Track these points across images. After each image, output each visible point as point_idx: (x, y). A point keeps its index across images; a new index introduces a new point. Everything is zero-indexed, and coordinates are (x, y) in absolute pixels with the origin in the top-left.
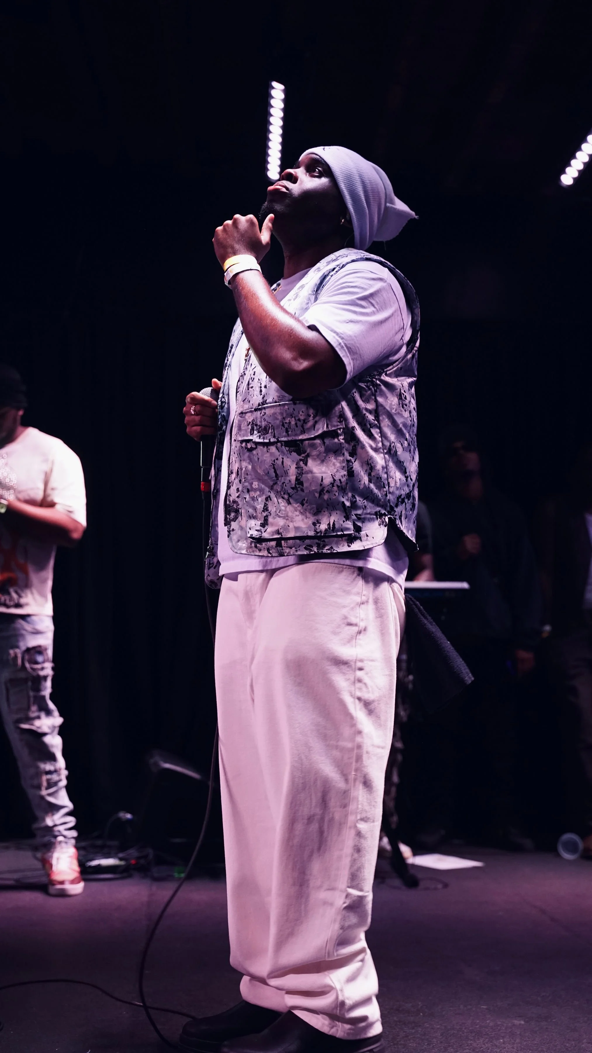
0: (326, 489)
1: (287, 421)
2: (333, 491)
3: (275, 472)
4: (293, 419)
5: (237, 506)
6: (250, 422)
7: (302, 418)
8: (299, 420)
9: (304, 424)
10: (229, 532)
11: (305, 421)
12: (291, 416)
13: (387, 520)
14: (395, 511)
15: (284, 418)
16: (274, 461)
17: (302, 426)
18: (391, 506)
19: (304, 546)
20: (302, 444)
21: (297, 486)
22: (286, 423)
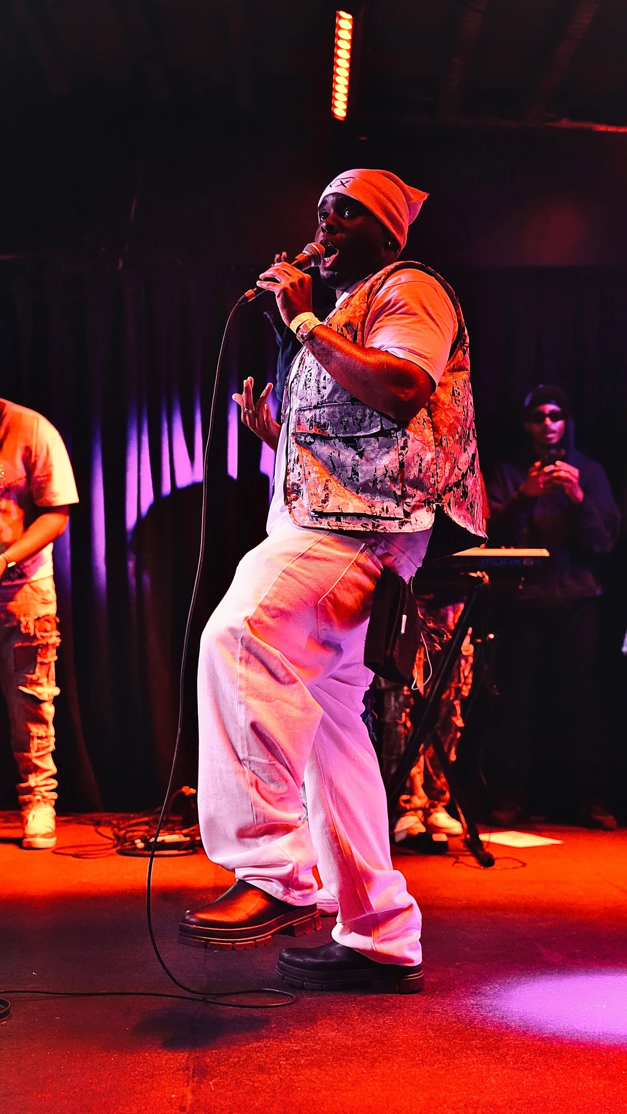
0: (379, 479)
1: (346, 420)
2: (386, 482)
3: (333, 463)
4: (351, 418)
5: (298, 488)
6: (309, 419)
7: (359, 417)
8: (357, 419)
9: (361, 423)
10: (290, 509)
11: (362, 421)
12: (349, 415)
13: (435, 507)
14: (443, 499)
15: (343, 417)
16: (331, 454)
17: (359, 425)
18: (438, 495)
19: (361, 524)
20: (358, 441)
21: (353, 476)
22: (344, 421)
